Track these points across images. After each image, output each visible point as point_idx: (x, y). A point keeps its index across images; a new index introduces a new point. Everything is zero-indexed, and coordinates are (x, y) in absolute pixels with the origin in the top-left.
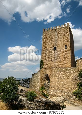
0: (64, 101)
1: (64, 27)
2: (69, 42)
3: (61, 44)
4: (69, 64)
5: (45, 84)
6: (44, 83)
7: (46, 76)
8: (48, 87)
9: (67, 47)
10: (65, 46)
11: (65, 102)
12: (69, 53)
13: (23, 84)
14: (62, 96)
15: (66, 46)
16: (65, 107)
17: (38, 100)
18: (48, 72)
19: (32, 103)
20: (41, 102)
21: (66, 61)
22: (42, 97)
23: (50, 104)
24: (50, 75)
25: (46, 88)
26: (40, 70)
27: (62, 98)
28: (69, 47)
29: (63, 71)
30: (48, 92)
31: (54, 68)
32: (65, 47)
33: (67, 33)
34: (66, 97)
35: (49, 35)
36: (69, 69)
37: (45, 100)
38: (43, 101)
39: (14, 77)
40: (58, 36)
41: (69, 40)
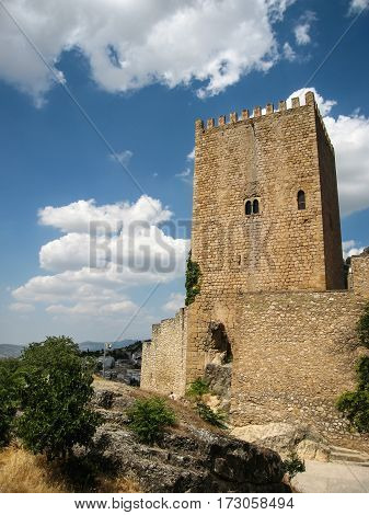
0: (297, 441)
1: (292, 110)
2: (317, 178)
3: (277, 188)
4: (318, 278)
5: (210, 368)
6: (207, 362)
7: (214, 331)
8: (224, 382)
9: (307, 199)
10: (296, 194)
11: (301, 444)
12: (317, 227)
13: (112, 367)
14: (288, 418)
15: (301, 194)
16: (302, 469)
17: (181, 439)
18: (221, 315)
19: (154, 453)
20: (194, 445)
21: (301, 262)
22: (199, 426)
23: (235, 453)
24: (231, 325)
25: (217, 387)
26: (187, 304)
27: (286, 428)
28: (314, 200)
29: (290, 309)
30: (225, 401)
31: (251, 293)
33: (305, 135)
34: (305, 425)
35: (222, 149)
36: (317, 296)
37: (211, 439)
38: (204, 444)
39: (69, 341)
40: (266, 152)
41: (315, 167)
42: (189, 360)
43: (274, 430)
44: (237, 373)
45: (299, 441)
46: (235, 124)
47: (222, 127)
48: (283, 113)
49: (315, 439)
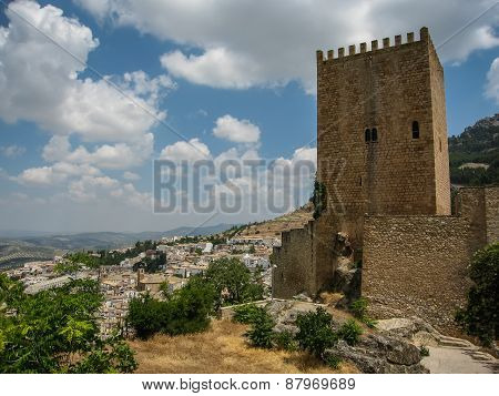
1: (407, 45)
2: (429, 109)
3: (393, 118)
9: (421, 129)
10: (411, 124)
11: (418, 334)
12: (429, 154)
14: (407, 314)
15: (415, 124)
18: (346, 227)
21: (415, 184)
26: (315, 217)
27: (406, 322)
28: (427, 130)
32: (410, 129)
33: (419, 70)
35: (343, 81)
40: (383, 84)
41: (428, 99)
42: (318, 265)
43: (396, 323)
44: (366, 280)
45: (416, 331)
46: (353, 56)
47: (341, 59)
48: (399, 47)
49: (427, 330)
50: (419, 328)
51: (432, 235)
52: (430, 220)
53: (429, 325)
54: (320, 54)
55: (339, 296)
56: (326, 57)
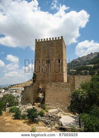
1: (58, 40)
3: (54, 58)
6: (38, 96)
7: (40, 89)
9: (60, 61)
10: (58, 59)
12: (62, 67)
14: (56, 108)
16: (61, 118)
18: (41, 85)
19: (44, 118)
29: (57, 86)
33: (61, 46)
40: (52, 49)
41: (62, 54)
42: (34, 95)
43: (54, 110)
44: (46, 99)
45: (59, 112)
46: (45, 41)
47: (42, 42)
48: (56, 40)
49: (61, 112)
50: (59, 111)
51: (63, 87)
52: (62, 83)
53: (62, 110)
54: (36, 40)
55: (39, 104)
56: (38, 41)
